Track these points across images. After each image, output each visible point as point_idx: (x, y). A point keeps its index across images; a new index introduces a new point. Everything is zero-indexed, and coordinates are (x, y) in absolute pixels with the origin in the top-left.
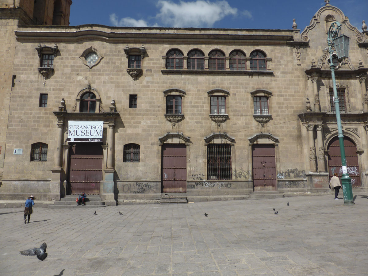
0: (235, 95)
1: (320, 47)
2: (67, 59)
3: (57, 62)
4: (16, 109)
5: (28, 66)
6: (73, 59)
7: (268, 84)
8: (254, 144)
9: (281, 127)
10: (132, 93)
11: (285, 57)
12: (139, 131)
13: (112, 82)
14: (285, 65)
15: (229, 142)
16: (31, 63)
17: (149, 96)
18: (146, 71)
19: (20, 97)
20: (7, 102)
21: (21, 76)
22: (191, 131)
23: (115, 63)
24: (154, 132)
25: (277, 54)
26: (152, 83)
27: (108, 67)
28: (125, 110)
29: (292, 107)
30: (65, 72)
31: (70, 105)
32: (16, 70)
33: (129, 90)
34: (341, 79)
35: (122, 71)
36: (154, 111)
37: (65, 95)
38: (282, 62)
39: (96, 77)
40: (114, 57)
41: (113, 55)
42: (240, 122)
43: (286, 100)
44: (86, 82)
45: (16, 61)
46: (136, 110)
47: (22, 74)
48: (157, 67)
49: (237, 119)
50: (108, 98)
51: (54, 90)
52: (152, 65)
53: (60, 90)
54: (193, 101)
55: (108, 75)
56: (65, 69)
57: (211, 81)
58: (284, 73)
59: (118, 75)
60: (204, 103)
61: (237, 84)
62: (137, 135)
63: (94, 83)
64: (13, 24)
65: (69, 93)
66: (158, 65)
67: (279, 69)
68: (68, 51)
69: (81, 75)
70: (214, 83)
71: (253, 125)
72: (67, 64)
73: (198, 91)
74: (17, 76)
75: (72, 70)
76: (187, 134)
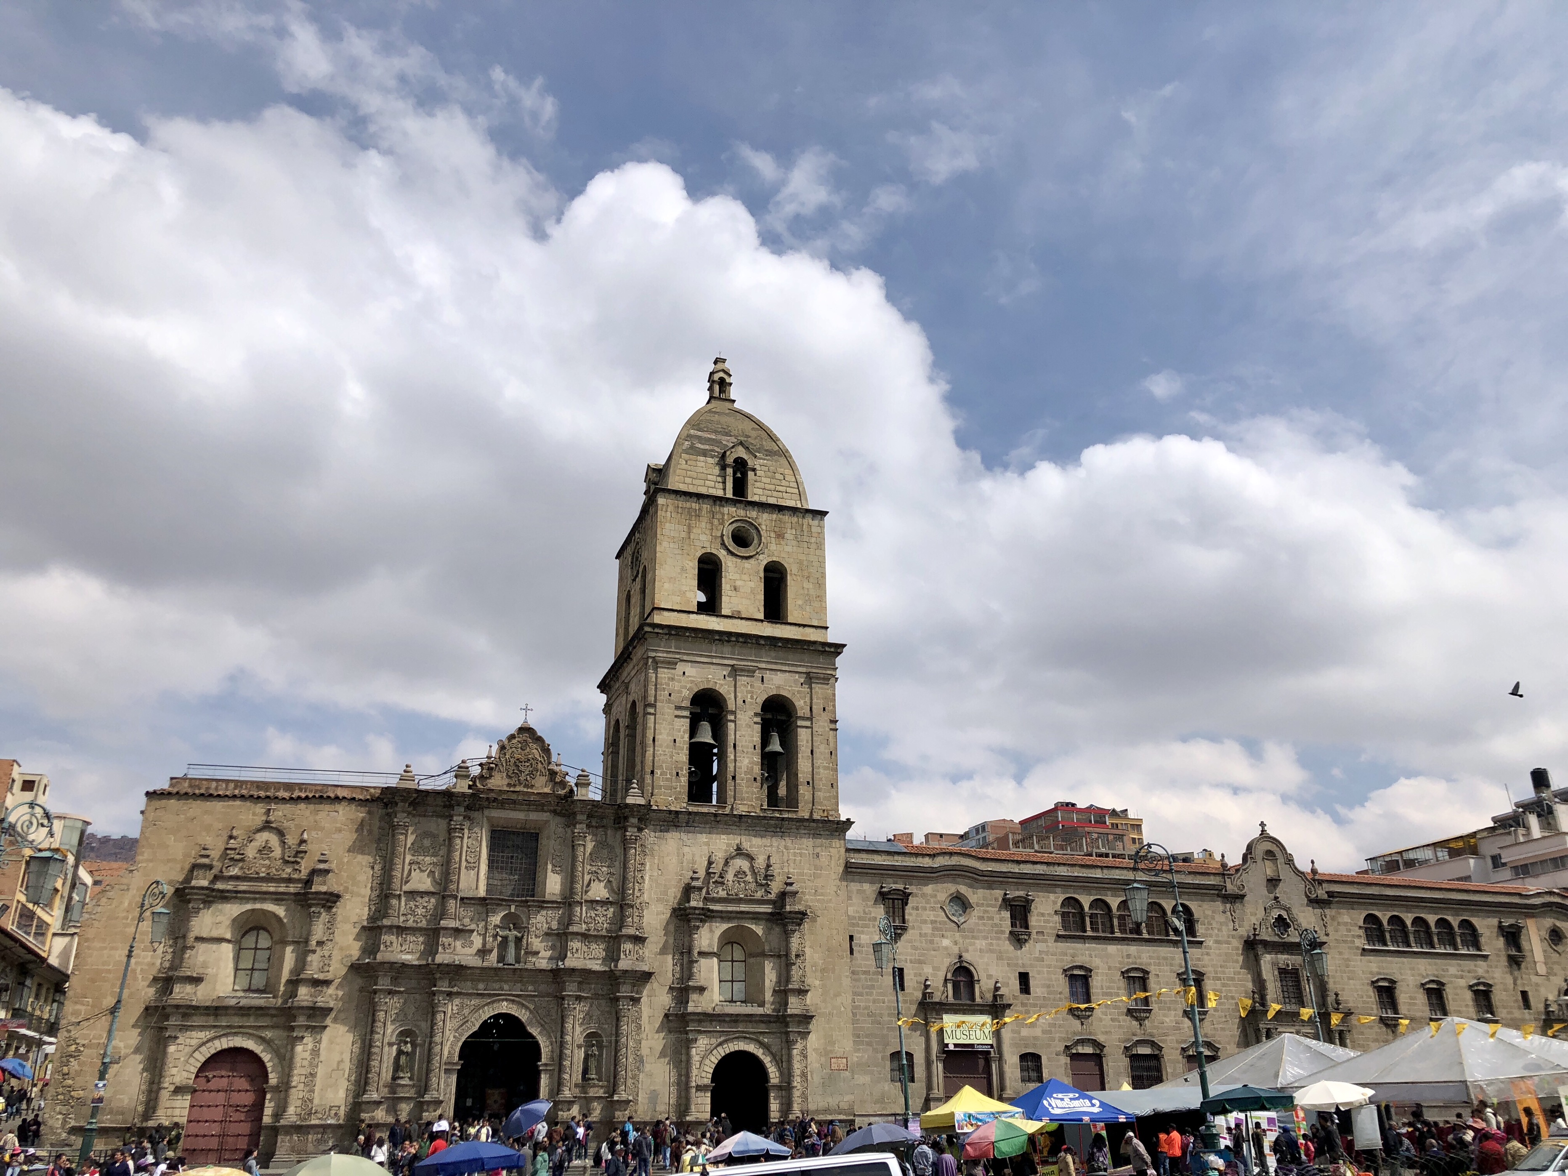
0: (1158, 975)
1: (1261, 901)
2: (925, 909)
3: (910, 914)
4: (861, 994)
5: (869, 920)
6: (933, 909)
7: (1199, 959)
8: (1190, 1056)
9: (1223, 1029)
10: (1022, 970)
11: (1217, 916)
12: (1038, 1032)
13: (991, 951)
14: (1219, 930)
15: (1157, 1052)
16: (873, 915)
17: (1046, 975)
18: (1037, 933)
19: (865, 973)
20: (846, 982)
21: (862, 936)
22: (1106, 1033)
23: (992, 918)
24: (1057, 1035)
25: (1207, 912)
26: (1047, 953)
27: (984, 925)
28: (1015, 997)
29: (1233, 998)
30: (923, 932)
31: (937, 988)
32: (853, 925)
33: (1016, 965)
34: (1292, 954)
35: (1003, 932)
36: (1054, 1000)
37: (928, 970)
38: (1214, 925)
39: (968, 941)
40: (990, 909)
41: (989, 905)
42: (1167, 1020)
43: (1224, 985)
44: (956, 950)
45: (851, 911)
46: (1030, 999)
47: (862, 933)
48: (1051, 927)
49: (1165, 1016)
50: (989, 977)
51: (911, 962)
52: (1042, 924)
53: (920, 962)
54: (1105, 984)
55: (986, 938)
56: (923, 926)
57: (1125, 954)
58: (1217, 942)
59: (999, 939)
60: (1119, 988)
61: (1158, 958)
62: (1036, 1038)
63: (967, 951)
64: (838, 846)
65: (934, 968)
66: (1051, 924)
67: (1211, 936)
68: (924, 895)
69: (947, 938)
70: (1128, 956)
71: (1186, 1026)
72: (924, 917)
73: (1110, 968)
74: (856, 936)
75: (934, 929)
76: (1101, 1038)
